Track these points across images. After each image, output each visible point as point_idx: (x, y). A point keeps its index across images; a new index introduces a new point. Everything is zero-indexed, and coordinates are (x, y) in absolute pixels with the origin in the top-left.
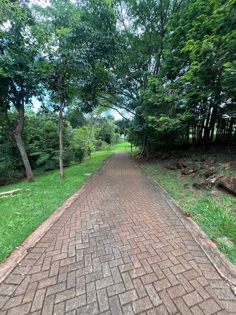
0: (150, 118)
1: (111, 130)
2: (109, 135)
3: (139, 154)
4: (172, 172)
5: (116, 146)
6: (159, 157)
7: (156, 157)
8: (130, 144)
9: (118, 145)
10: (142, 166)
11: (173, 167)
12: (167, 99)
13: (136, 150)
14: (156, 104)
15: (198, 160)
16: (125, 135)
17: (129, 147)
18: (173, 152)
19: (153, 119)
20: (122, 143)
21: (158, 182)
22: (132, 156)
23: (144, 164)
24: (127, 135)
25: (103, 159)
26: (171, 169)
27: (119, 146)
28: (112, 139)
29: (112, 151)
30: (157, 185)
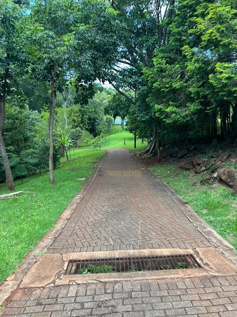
0: (157, 107)
1: (97, 110)
2: (94, 119)
3: (148, 151)
4: (186, 173)
5: (107, 138)
6: (174, 155)
7: (171, 155)
8: (132, 135)
9: (111, 136)
10: (151, 169)
11: (188, 166)
12: (174, 86)
13: (143, 145)
14: (163, 91)
15: (214, 156)
16: (123, 118)
17: (130, 139)
18: (192, 148)
19: (161, 109)
20: (117, 132)
21: (168, 183)
22: (136, 155)
23: (153, 165)
24: (126, 119)
25: (91, 161)
26: (186, 170)
27: (114, 139)
28: (100, 127)
29: (103, 148)
30: (166, 186)
